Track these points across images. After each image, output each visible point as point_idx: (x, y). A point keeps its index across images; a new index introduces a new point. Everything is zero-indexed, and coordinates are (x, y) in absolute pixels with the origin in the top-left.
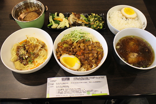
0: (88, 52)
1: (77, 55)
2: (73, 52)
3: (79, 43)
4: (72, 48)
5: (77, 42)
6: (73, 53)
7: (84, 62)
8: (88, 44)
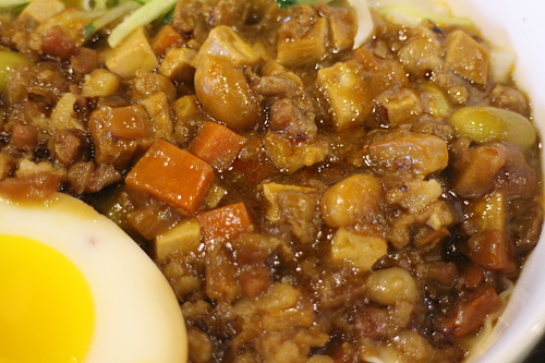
0: (310, 154)
1: (140, 199)
2: (87, 150)
3: (188, 35)
4: (66, 104)
5: (153, 29)
6: (82, 174)
7: (246, 311)
8: (317, 41)
